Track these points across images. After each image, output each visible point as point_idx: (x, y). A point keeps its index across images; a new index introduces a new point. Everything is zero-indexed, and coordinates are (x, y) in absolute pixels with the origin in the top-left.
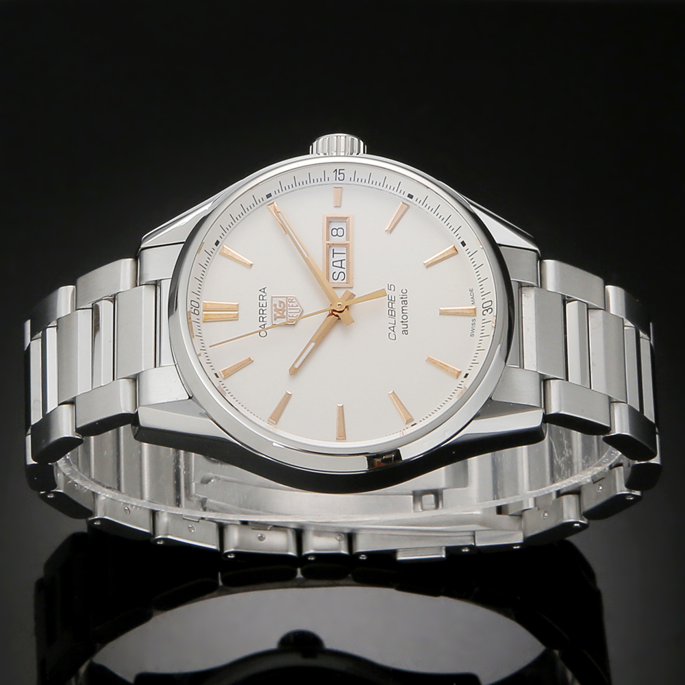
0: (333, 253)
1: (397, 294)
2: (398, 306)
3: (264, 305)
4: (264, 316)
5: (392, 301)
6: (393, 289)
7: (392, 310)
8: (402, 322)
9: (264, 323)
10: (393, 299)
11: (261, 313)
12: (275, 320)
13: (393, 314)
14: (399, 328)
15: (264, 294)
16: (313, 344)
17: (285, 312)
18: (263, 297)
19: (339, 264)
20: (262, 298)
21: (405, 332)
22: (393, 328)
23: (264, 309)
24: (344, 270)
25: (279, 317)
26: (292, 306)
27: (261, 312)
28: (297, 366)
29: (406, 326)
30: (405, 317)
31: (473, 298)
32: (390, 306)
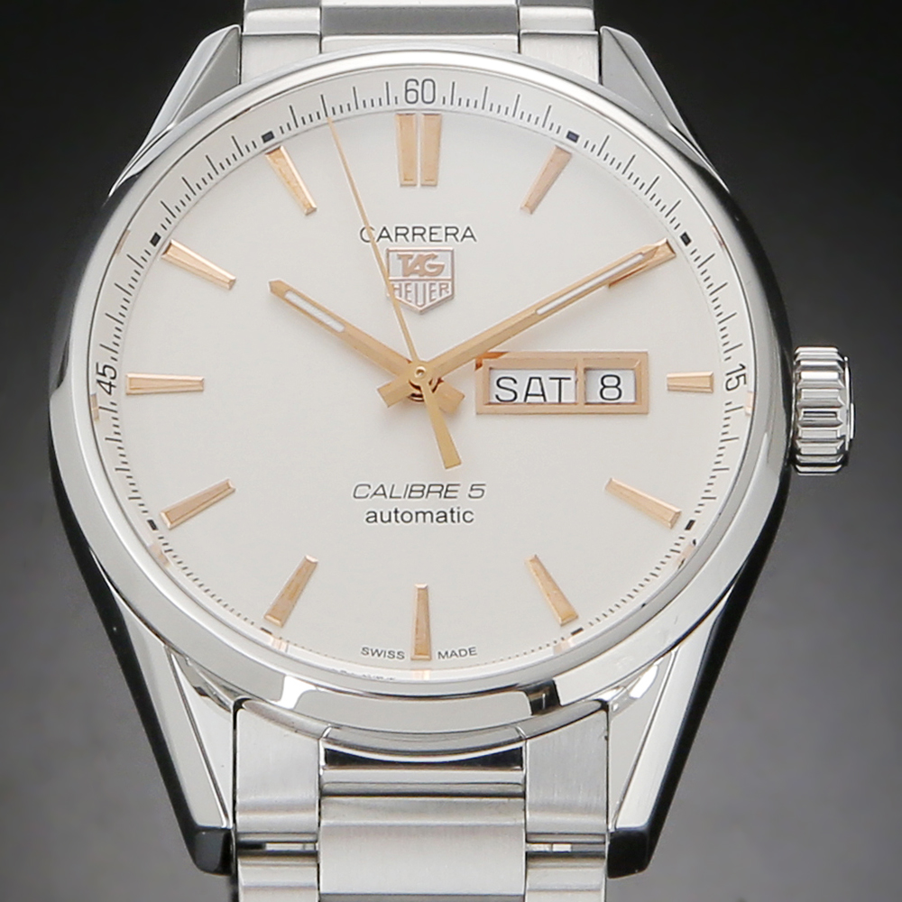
0: (560, 379)
1: (461, 502)
2: (434, 503)
3: (433, 237)
4: (409, 236)
5: (446, 491)
6: (473, 494)
7: (425, 491)
8: (396, 512)
9: (393, 237)
10: (448, 494)
11: (416, 231)
12: (400, 257)
13: (413, 494)
14: (384, 506)
15: (459, 236)
16: (339, 328)
17: (416, 277)
18: (454, 235)
19: (535, 388)
20: (451, 232)
21: (373, 517)
22: (381, 492)
23: (427, 236)
24: (520, 399)
25: (405, 265)
26: (431, 292)
27: (419, 232)
28: (289, 296)
29: (386, 519)
30: (407, 517)
31: (454, 653)
32: (432, 489)
